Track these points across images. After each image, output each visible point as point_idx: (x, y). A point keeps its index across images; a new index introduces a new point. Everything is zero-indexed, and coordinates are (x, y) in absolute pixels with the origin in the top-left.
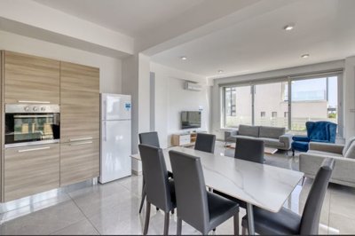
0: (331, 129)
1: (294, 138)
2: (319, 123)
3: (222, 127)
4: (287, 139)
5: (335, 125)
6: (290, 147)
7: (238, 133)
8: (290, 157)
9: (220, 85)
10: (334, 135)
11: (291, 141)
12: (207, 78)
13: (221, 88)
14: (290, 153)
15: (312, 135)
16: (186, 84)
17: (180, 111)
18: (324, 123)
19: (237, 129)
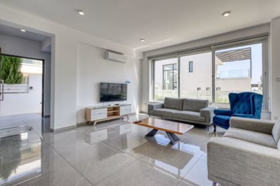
0: (256, 100)
1: (216, 112)
2: (242, 94)
3: (151, 100)
4: (208, 112)
5: (260, 96)
6: (212, 122)
7: (163, 106)
8: (211, 134)
9: (149, 58)
10: (260, 108)
11: (213, 115)
12: (134, 49)
13: (150, 61)
14: (212, 129)
15: (235, 108)
16: (106, 54)
17: (100, 82)
18: (248, 94)
19: (163, 102)
